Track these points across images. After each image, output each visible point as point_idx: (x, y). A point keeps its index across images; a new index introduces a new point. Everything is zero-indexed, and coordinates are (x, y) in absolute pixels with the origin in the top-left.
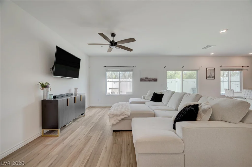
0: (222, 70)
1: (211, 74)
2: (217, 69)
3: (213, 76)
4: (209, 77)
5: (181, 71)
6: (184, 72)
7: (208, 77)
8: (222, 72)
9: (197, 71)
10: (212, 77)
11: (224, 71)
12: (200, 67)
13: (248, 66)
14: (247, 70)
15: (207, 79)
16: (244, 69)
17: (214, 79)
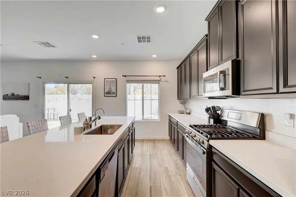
0: (128, 81)
1: (110, 88)
2: (121, 81)
4: (108, 93)
5: (67, 84)
7: (107, 93)
8: (128, 84)
11: (130, 83)
12: (95, 78)
13: (164, 76)
14: (167, 81)
15: (105, 96)
16: (162, 80)
17: (116, 96)
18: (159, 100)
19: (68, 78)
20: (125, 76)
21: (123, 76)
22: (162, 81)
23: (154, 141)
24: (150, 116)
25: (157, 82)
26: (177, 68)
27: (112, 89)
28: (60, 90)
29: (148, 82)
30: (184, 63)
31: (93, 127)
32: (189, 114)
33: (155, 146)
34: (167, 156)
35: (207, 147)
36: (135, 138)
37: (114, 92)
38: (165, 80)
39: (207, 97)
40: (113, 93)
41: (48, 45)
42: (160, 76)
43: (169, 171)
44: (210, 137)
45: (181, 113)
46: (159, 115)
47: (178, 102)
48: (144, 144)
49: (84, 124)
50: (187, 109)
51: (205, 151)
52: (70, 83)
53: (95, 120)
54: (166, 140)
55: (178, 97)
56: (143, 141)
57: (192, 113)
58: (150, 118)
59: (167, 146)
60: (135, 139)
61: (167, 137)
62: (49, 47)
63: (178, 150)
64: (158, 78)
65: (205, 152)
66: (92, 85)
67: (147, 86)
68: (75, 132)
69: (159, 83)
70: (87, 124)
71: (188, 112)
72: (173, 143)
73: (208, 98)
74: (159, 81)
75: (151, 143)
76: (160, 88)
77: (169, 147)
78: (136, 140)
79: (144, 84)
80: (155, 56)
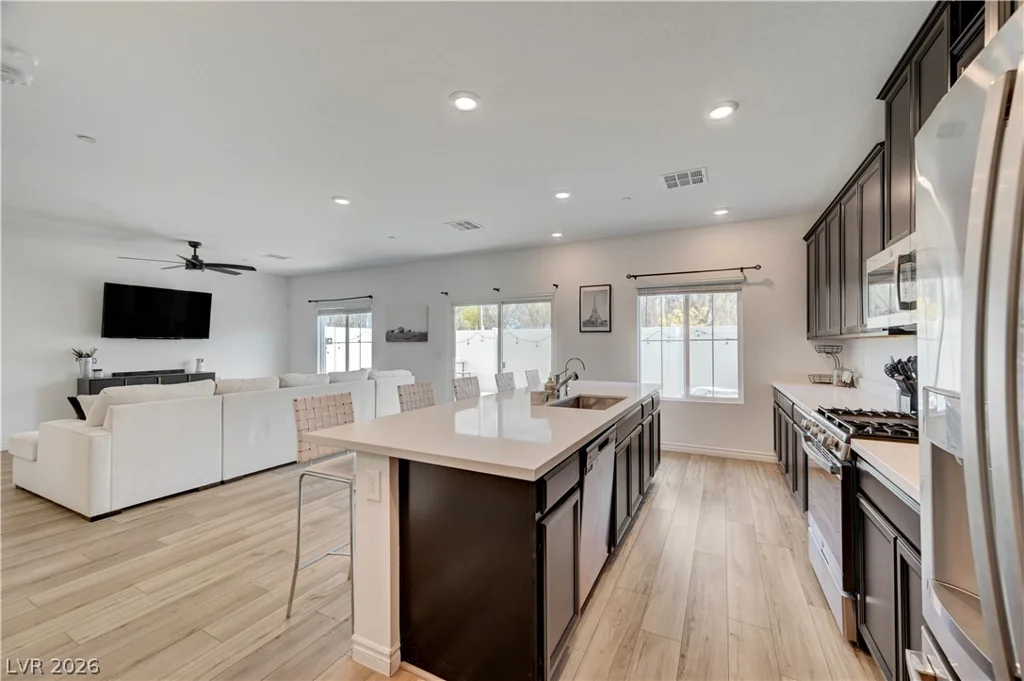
0: (642, 291)
1: (595, 311)
2: (623, 289)
3: (603, 319)
4: (591, 323)
6: (503, 307)
7: (587, 323)
8: (642, 299)
9: (554, 302)
11: (648, 294)
12: (556, 286)
13: (758, 267)
14: (767, 283)
15: (583, 329)
16: (749, 280)
17: (610, 331)
18: (738, 340)
19: (498, 290)
20: (635, 277)
21: (629, 277)
22: (748, 284)
23: (722, 461)
24: (711, 388)
25: (733, 287)
26: (806, 238)
27: (600, 312)
28: (468, 319)
29: (704, 288)
30: (824, 224)
31: (563, 398)
32: (852, 384)
33: (722, 473)
34: (760, 502)
35: (846, 457)
36: (661, 446)
37: (606, 321)
38: (760, 280)
39: (884, 330)
40: (603, 324)
41: (468, 225)
42: (742, 269)
43: (758, 536)
44: (856, 432)
45: (821, 383)
46: (739, 388)
47: (809, 347)
48: (690, 463)
49: (546, 388)
50: (842, 369)
51: (839, 465)
52: (503, 303)
53: (565, 382)
54: (763, 464)
55: (808, 331)
56: (686, 456)
57: (862, 383)
58: (711, 395)
59: (764, 479)
60: (662, 448)
61: (770, 456)
62: (468, 228)
63: (795, 488)
64: (737, 275)
65: (838, 468)
66: (549, 304)
68: (532, 400)
69: (741, 290)
70: (553, 389)
71: (846, 377)
72: (784, 471)
73: (887, 333)
74: (740, 283)
75: (710, 463)
76: (741, 303)
77: (771, 482)
78: (667, 452)
79: (691, 296)
80: (721, 213)
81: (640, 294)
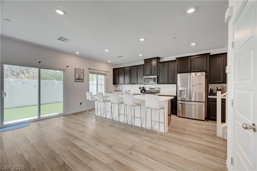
1: (80, 76)
2: (86, 71)
4: (78, 79)
5: (38, 69)
6: (42, 70)
7: (77, 79)
9: (64, 71)
10: (81, 80)
12: (67, 67)
13: (109, 72)
15: (76, 81)
17: (83, 82)
18: (105, 85)
19: (40, 62)
20: (90, 69)
29: (100, 74)
37: (82, 79)
38: (108, 74)
52: (41, 68)
64: (105, 73)
67: (99, 76)
69: (105, 75)
76: (105, 78)
79: (98, 75)
81: (90, 73)
